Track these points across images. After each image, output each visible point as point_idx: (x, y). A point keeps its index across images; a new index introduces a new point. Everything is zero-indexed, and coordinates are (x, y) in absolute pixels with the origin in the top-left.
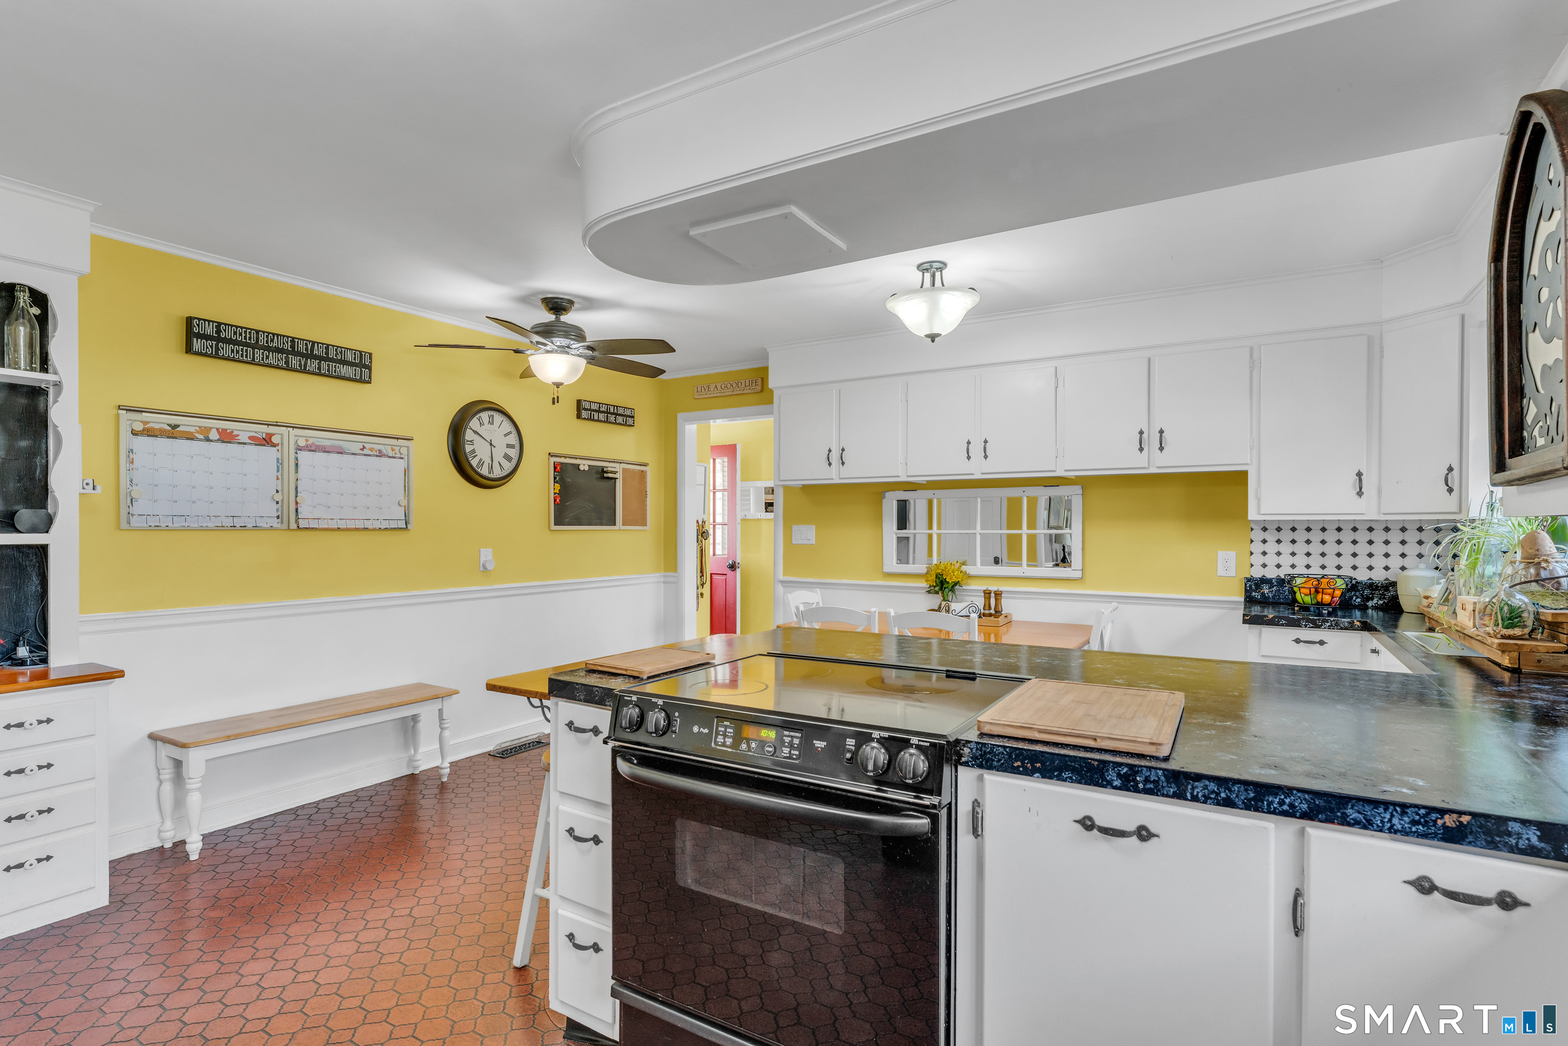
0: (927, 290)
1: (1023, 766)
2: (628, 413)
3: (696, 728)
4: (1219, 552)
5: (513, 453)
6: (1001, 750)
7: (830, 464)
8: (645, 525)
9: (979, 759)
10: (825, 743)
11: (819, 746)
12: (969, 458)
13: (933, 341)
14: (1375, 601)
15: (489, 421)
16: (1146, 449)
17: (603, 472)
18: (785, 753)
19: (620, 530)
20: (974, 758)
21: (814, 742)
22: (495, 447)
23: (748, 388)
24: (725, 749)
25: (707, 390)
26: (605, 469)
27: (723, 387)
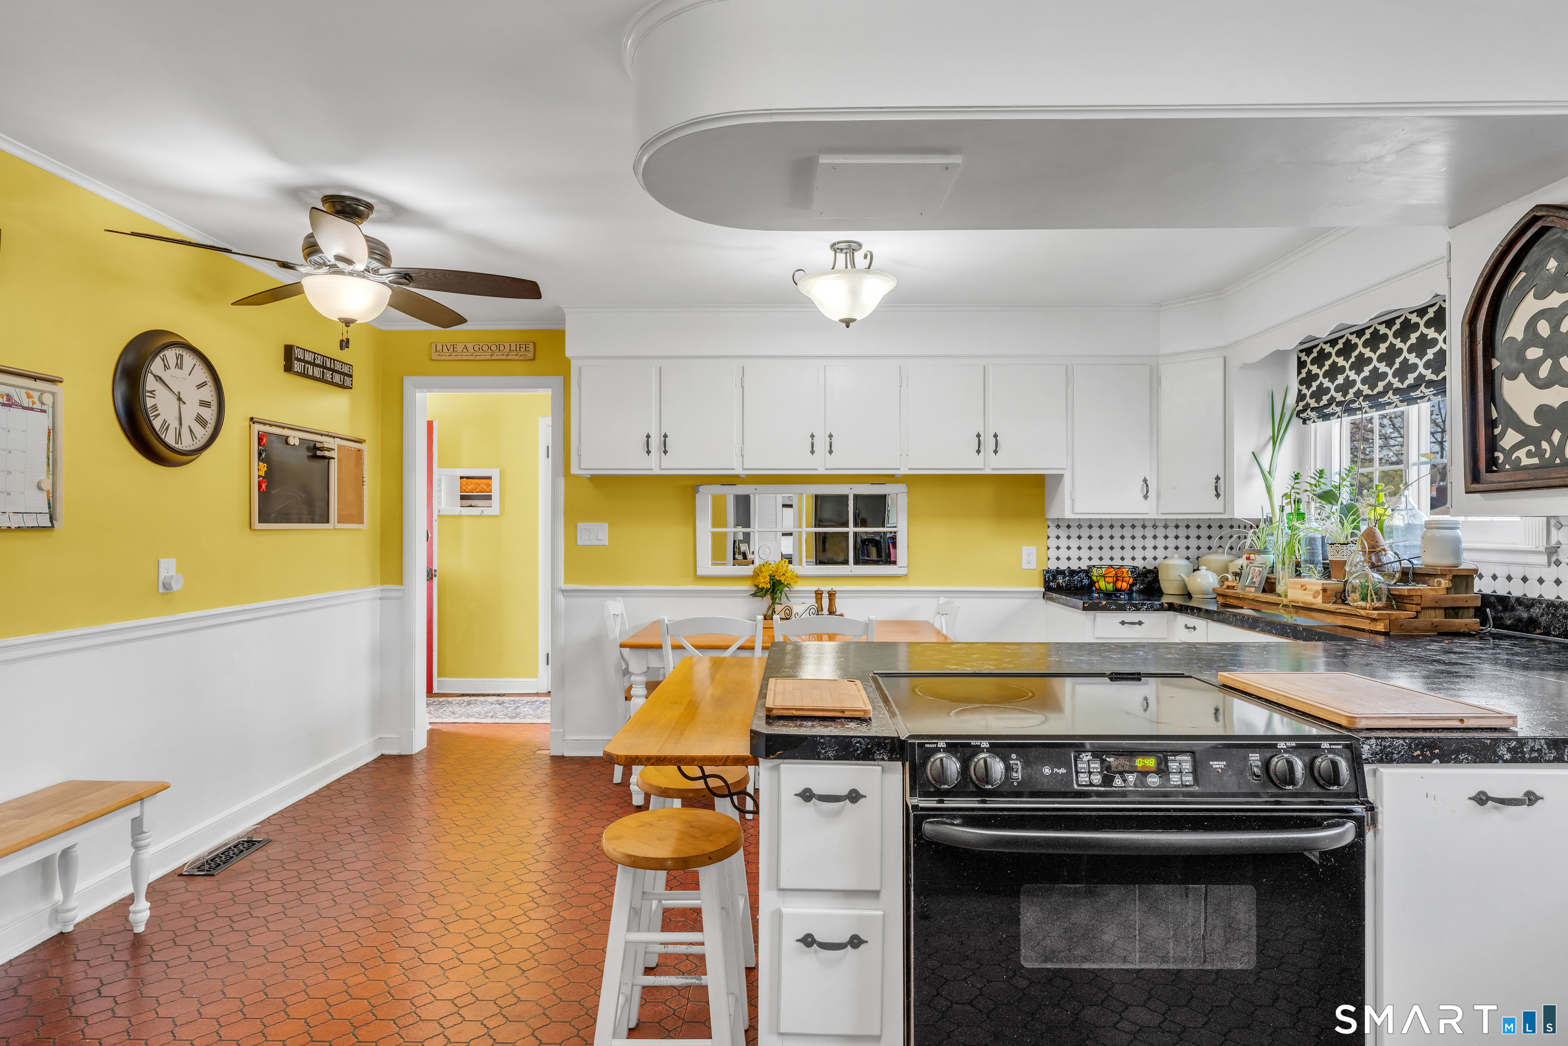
0: (840, 271)
1: (1422, 754)
2: (346, 370)
3: (1047, 770)
4: (1024, 548)
5: (210, 414)
6: (1401, 742)
7: (648, 452)
8: (362, 523)
9: (1379, 754)
10: (1225, 763)
11: (1218, 766)
12: (812, 452)
13: (848, 326)
14: (1138, 586)
15: (177, 364)
16: (982, 451)
17: (315, 448)
18: (1174, 781)
19: (335, 529)
20: (1375, 754)
21: (1211, 763)
22: (184, 403)
23: (514, 354)
24: (1094, 788)
25: (451, 350)
26: (318, 445)
27: (476, 348)
